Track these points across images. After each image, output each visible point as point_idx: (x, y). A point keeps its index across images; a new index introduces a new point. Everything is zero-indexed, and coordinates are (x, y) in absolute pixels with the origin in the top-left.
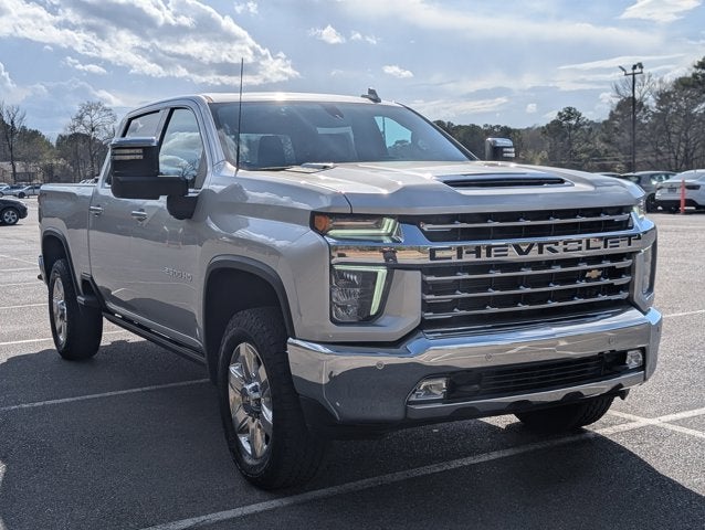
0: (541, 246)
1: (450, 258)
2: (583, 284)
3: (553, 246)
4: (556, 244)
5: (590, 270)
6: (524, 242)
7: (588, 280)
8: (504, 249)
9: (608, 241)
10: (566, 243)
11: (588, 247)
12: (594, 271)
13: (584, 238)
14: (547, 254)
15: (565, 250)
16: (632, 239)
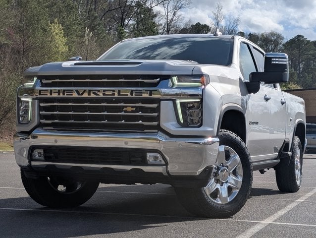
0: (90, 91)
1: (47, 95)
2: (123, 113)
3: (97, 92)
4: (99, 91)
5: (126, 107)
6: (81, 89)
7: (126, 112)
8: (71, 92)
9: (134, 92)
10: (104, 91)
11: (119, 94)
12: (129, 108)
13: (117, 89)
14: (92, 95)
15: (104, 94)
16: (153, 92)
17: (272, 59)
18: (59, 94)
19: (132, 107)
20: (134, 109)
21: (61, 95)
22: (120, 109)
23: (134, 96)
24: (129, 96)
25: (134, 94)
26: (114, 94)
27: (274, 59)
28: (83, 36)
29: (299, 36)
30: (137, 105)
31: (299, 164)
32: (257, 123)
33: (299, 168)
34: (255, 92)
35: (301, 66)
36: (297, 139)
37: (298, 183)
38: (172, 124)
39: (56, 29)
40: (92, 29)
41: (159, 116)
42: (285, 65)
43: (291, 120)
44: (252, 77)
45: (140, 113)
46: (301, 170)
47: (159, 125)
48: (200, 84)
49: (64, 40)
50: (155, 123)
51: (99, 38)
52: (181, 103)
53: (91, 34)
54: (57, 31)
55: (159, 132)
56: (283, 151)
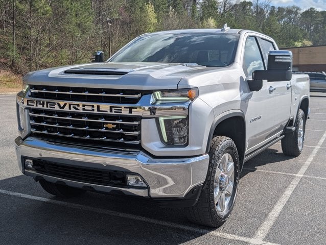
1: (33, 105)
2: (104, 130)
3: (76, 106)
8: (53, 104)
9: (113, 108)
10: (84, 106)
11: (98, 110)
12: (110, 125)
13: (96, 105)
14: (73, 110)
15: (84, 109)
16: (133, 110)
17: (276, 57)
18: (43, 106)
19: (113, 124)
20: (115, 126)
21: (45, 107)
22: (101, 125)
23: (113, 113)
24: (109, 112)
25: (113, 111)
26: (93, 110)
27: (278, 57)
28: (168, 12)
29: (311, 8)
30: (117, 122)
31: (302, 133)
32: (259, 118)
33: (302, 136)
34: (257, 90)
35: (312, 28)
36: (301, 112)
37: (300, 148)
38: (154, 144)
39: (150, 8)
40: (175, 7)
41: (140, 135)
42: (289, 63)
43: (296, 99)
44: (255, 75)
45: (121, 131)
46: (303, 136)
47: (140, 144)
48: (187, 98)
49: (155, 15)
50: (137, 142)
51: (178, 13)
52: (165, 121)
53: (173, 10)
54: (151, 9)
55: (141, 152)
56: (288, 126)
